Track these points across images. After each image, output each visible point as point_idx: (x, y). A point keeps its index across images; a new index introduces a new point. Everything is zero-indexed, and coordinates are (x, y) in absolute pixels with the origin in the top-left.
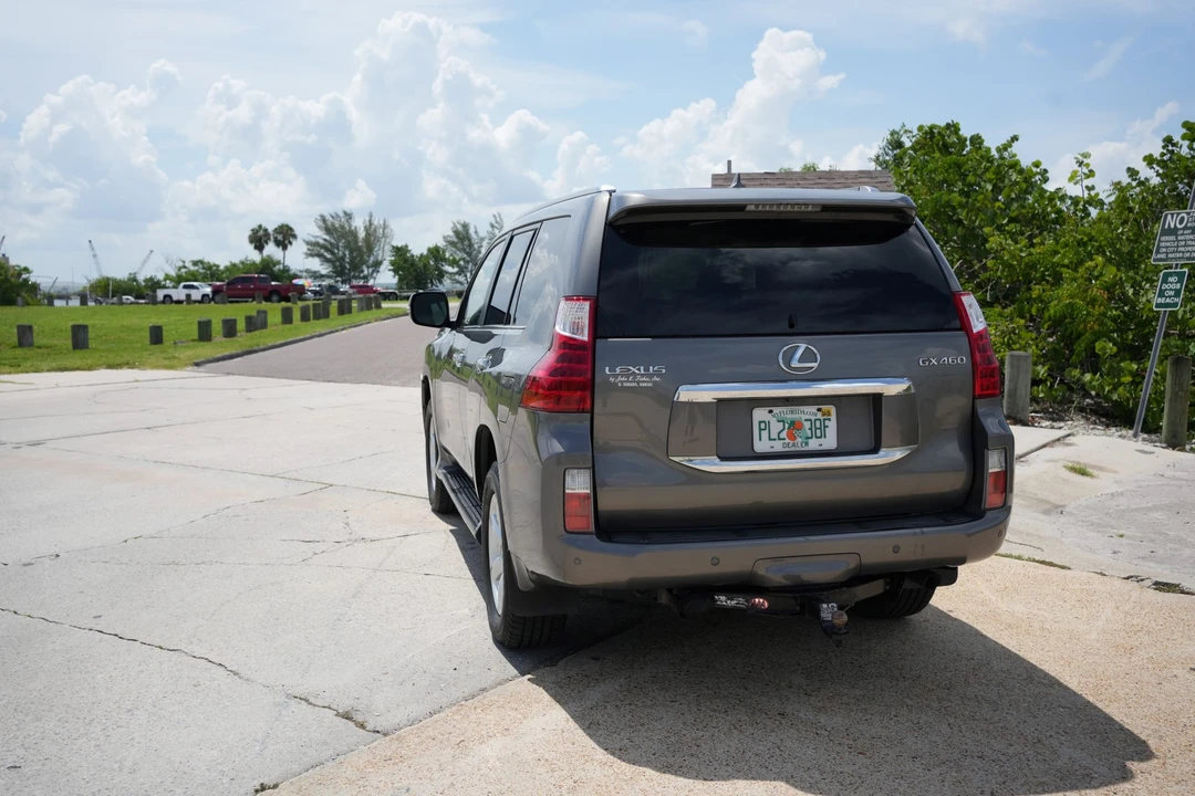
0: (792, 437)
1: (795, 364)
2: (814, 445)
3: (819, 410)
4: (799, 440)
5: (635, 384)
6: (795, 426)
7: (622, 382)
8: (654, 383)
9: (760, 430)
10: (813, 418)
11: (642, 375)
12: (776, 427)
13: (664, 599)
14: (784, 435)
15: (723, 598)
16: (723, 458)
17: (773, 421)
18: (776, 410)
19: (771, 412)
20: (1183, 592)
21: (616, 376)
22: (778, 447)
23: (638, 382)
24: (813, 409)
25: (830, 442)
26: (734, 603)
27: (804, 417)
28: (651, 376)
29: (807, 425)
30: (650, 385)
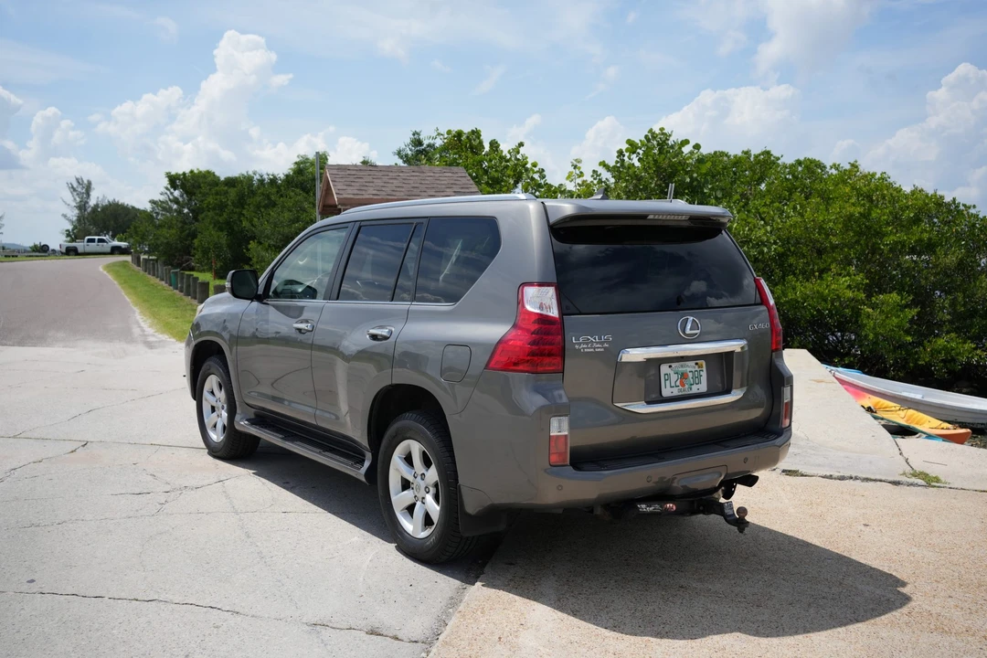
0: (683, 385)
1: (688, 331)
2: (695, 389)
3: (696, 364)
4: (687, 386)
5: (592, 350)
6: (684, 376)
7: (584, 348)
8: (605, 348)
9: (665, 380)
10: (693, 370)
11: (597, 343)
12: (674, 377)
13: (598, 511)
14: (678, 383)
15: (644, 506)
16: (649, 403)
17: (672, 373)
18: (674, 365)
19: (670, 366)
20: (802, 475)
21: (580, 344)
22: (676, 392)
23: (594, 348)
24: (692, 363)
25: (703, 387)
26: (651, 509)
27: (689, 369)
28: (602, 343)
29: (690, 375)
30: (602, 350)
